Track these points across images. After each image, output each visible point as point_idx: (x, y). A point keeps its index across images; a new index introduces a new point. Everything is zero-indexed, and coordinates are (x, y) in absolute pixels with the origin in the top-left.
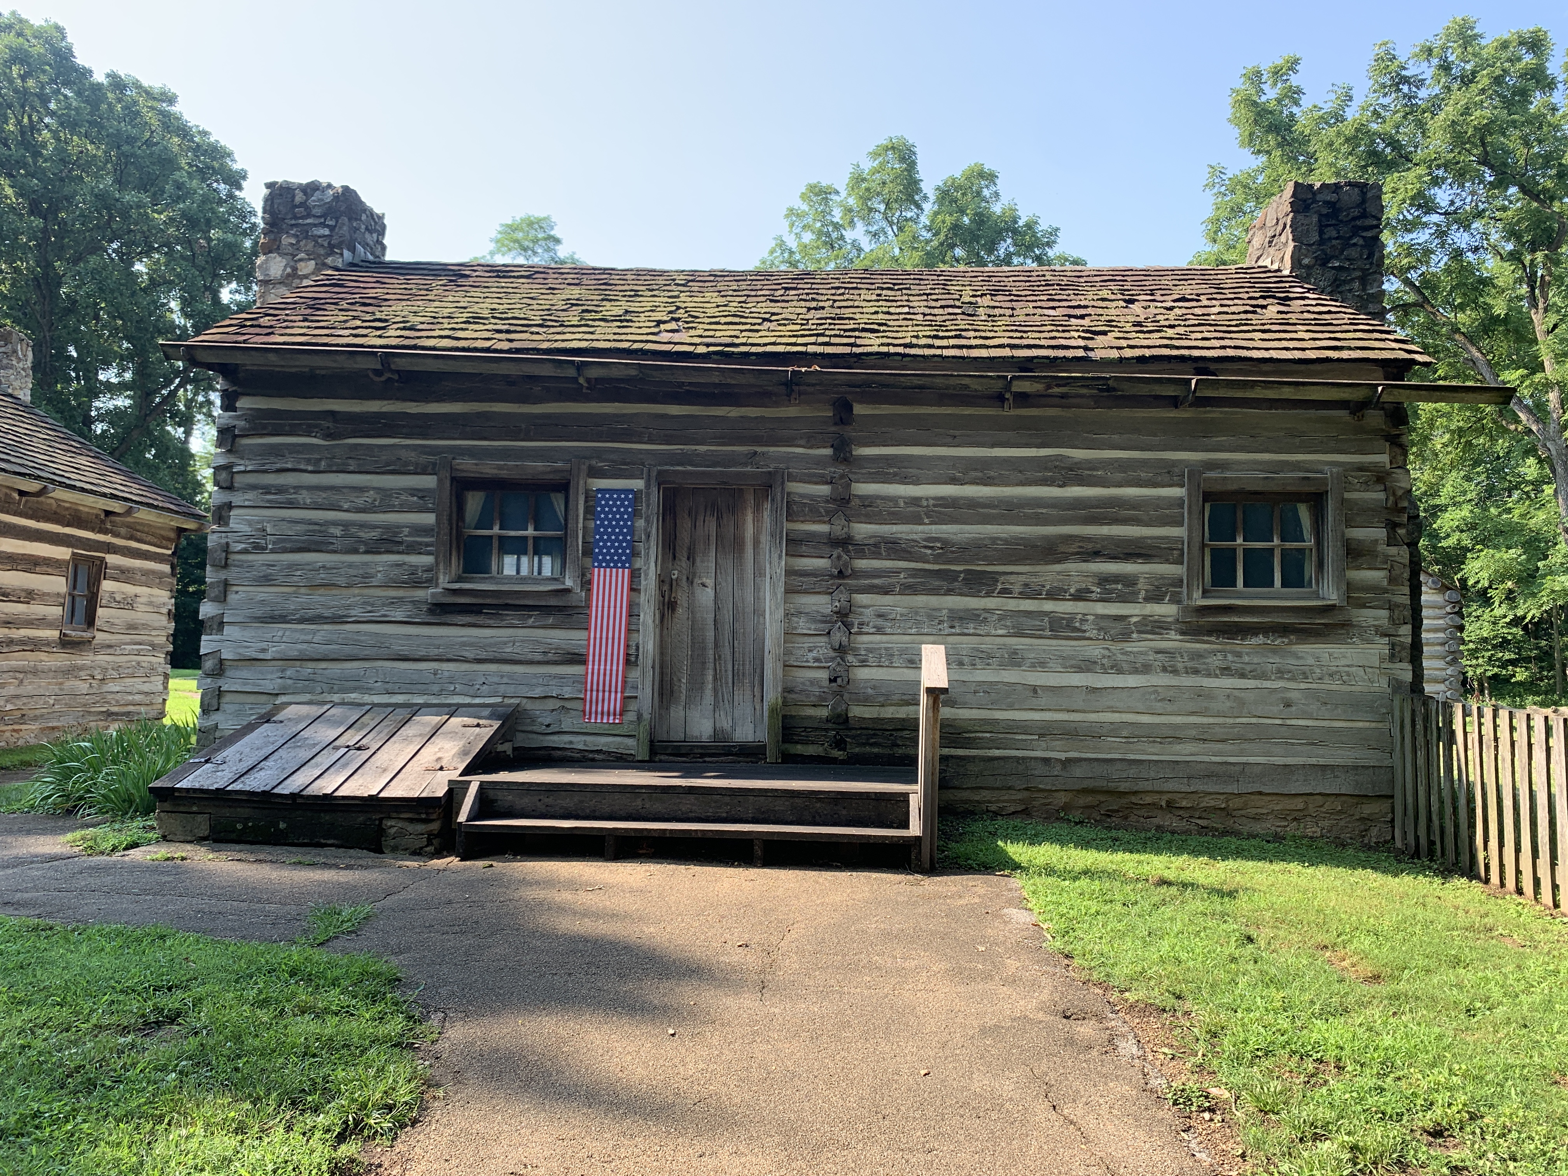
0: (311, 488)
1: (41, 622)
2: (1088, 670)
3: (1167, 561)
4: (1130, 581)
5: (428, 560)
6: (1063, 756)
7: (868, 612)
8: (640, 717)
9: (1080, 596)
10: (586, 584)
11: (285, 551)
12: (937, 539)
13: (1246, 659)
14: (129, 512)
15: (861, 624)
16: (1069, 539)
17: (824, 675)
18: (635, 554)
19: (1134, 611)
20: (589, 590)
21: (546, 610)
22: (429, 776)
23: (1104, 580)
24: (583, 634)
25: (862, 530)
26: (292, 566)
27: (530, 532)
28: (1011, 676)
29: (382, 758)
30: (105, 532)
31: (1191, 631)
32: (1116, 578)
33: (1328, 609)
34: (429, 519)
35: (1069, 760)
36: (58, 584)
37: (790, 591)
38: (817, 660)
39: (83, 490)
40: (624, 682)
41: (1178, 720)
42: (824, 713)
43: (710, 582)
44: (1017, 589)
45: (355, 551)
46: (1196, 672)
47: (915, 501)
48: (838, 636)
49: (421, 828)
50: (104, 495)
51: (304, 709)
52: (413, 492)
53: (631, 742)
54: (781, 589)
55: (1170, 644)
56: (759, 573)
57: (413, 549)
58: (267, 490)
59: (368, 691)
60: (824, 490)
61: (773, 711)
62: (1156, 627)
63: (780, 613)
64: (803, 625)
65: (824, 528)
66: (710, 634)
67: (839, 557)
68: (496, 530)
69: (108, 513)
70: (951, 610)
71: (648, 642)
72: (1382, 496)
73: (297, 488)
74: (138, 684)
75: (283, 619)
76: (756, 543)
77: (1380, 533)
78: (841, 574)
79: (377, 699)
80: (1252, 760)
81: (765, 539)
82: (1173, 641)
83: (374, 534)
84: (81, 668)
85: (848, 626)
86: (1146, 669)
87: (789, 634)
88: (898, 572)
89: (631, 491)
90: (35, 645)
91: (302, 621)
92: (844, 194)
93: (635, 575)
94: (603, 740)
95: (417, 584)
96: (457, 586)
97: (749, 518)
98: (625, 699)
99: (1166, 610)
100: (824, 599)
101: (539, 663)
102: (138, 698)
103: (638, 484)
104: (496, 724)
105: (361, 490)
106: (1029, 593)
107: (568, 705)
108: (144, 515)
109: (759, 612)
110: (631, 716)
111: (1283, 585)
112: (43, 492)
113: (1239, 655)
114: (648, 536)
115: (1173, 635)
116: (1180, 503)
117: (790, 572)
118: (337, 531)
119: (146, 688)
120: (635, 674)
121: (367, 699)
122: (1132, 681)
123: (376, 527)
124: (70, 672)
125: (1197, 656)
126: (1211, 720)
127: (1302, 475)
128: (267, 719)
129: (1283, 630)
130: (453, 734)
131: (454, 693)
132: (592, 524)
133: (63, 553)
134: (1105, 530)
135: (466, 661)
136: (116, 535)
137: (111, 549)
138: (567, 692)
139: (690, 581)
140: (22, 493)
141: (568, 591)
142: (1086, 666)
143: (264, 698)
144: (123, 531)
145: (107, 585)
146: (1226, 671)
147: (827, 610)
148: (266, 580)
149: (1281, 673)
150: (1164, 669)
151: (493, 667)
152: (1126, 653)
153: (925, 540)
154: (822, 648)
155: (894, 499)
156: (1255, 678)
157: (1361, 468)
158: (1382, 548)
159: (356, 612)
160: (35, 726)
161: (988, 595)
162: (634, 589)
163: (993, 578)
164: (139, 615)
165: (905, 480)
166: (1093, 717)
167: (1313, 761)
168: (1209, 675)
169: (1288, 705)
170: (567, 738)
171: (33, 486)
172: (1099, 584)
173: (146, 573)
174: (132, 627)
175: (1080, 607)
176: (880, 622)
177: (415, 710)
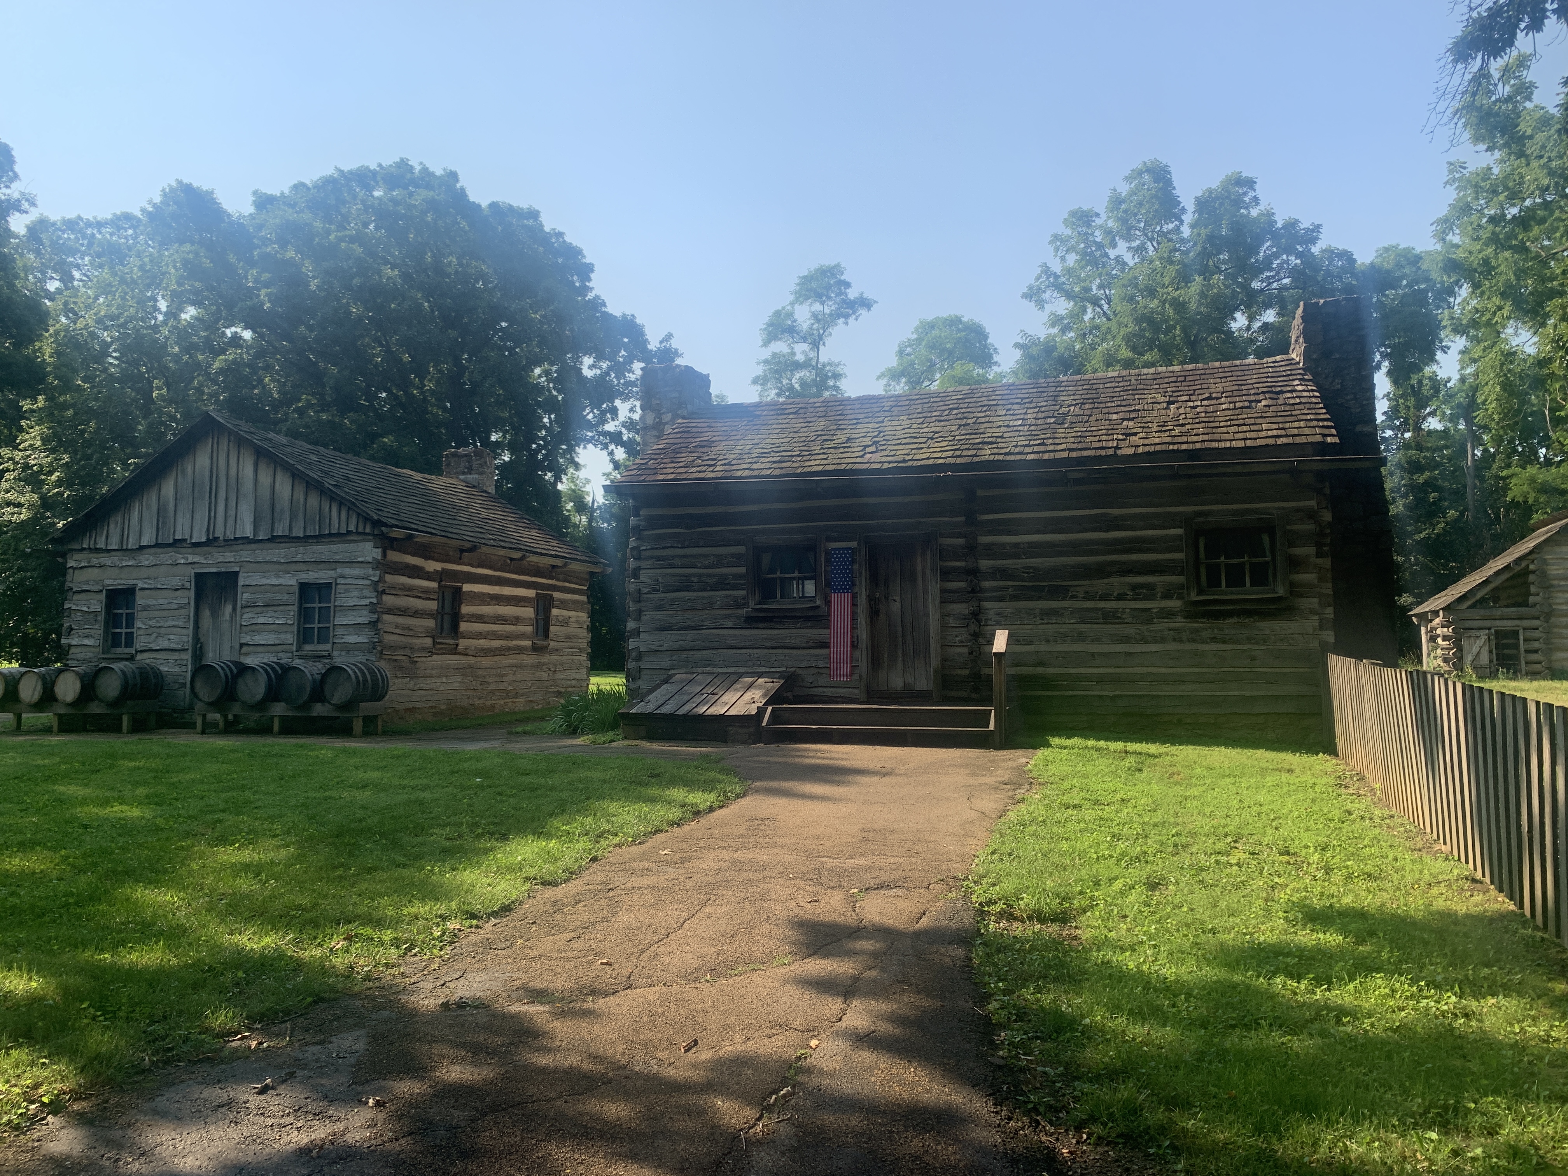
0: (682, 557)
1: (522, 636)
2: (1127, 642)
3: (1174, 574)
4: (1151, 587)
5: (743, 593)
6: (1111, 694)
7: (991, 612)
8: (861, 676)
9: (1120, 597)
10: (828, 603)
11: (669, 591)
12: (1030, 567)
13: (1227, 632)
14: (566, 564)
15: (987, 620)
16: (1113, 563)
17: (965, 650)
18: (854, 584)
19: (1154, 605)
20: (830, 607)
21: (808, 618)
22: (748, 706)
23: (1134, 587)
24: (826, 631)
25: (985, 564)
26: (674, 600)
27: (797, 574)
28: (1078, 647)
29: (725, 698)
30: (551, 578)
31: (1190, 616)
32: (1142, 586)
33: (1280, 599)
34: (743, 570)
35: (1115, 697)
36: (529, 612)
37: (942, 602)
38: (961, 642)
39: (541, 554)
40: (851, 657)
41: (1184, 670)
42: (966, 672)
43: (898, 599)
44: (1081, 595)
45: (705, 590)
46: (1194, 641)
47: (1016, 545)
48: (973, 627)
49: (745, 730)
50: (552, 556)
51: (684, 676)
52: (733, 556)
53: (856, 691)
54: (938, 601)
55: (1178, 625)
56: (925, 592)
57: (735, 587)
58: (658, 558)
59: (716, 666)
60: (961, 541)
61: (936, 671)
62: (1167, 614)
63: (938, 616)
64: (951, 621)
65: (963, 564)
66: (899, 629)
67: (971, 581)
68: (778, 574)
69: (553, 567)
70: (1041, 609)
71: (863, 635)
72: (1312, 527)
73: (674, 557)
74: (572, 674)
75: (669, 628)
76: (924, 574)
77: (1311, 550)
78: (973, 591)
79: (720, 670)
80: (1231, 693)
81: (928, 571)
82: (1180, 622)
83: (715, 580)
84: (544, 664)
85: (979, 621)
86: (1163, 640)
87: (944, 627)
88: (1007, 588)
89: (850, 548)
90: (520, 650)
91: (679, 629)
92: (1104, 216)
93: (854, 597)
94: (841, 690)
95: (738, 606)
96: (758, 607)
97: (919, 560)
98: (852, 667)
99: (1175, 604)
100: (964, 605)
101: (804, 648)
102: (574, 683)
103: (854, 544)
104: (782, 681)
105: (706, 556)
106: (1088, 597)
107: (821, 671)
108: (574, 566)
109: (926, 615)
110: (856, 677)
111: (1251, 585)
112: (523, 558)
113: (1221, 629)
114: (861, 574)
115: (1179, 619)
116: (1180, 537)
117: (943, 591)
118: (695, 579)
119: (577, 676)
120: (857, 653)
121: (716, 670)
122: (1154, 648)
123: (714, 576)
124: (538, 666)
125: (1197, 631)
126: (1205, 670)
127: (1257, 516)
128: (666, 681)
129: (1249, 613)
130: (760, 687)
131: (760, 666)
132: (829, 569)
133: (531, 593)
134: (1134, 557)
135: (766, 648)
136: (558, 580)
137: (555, 588)
138: (821, 664)
139: (887, 599)
140: (512, 559)
141: (818, 607)
142: (1126, 639)
143: (662, 672)
144: (561, 576)
145: (555, 612)
146: (1214, 640)
147: (966, 612)
148: (660, 608)
149: (1249, 640)
150: (1174, 640)
151: (780, 651)
152: (1150, 631)
153: (1024, 568)
154: (962, 635)
155: (1003, 545)
156: (1232, 643)
157: (1298, 510)
158: (1313, 559)
159: (707, 623)
160: (521, 700)
161: (1064, 599)
162: (854, 605)
163: (1066, 589)
164: (572, 630)
165: (1010, 533)
166: (1130, 670)
167: (1271, 693)
168: (1203, 643)
169: (1253, 659)
170: (821, 689)
171: (517, 555)
172: (1132, 590)
173: (575, 602)
174: (568, 637)
175: (1121, 604)
176: (998, 618)
177: (741, 675)
